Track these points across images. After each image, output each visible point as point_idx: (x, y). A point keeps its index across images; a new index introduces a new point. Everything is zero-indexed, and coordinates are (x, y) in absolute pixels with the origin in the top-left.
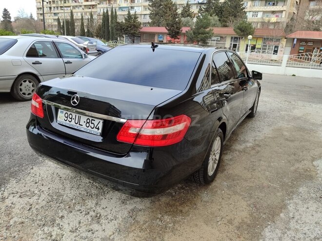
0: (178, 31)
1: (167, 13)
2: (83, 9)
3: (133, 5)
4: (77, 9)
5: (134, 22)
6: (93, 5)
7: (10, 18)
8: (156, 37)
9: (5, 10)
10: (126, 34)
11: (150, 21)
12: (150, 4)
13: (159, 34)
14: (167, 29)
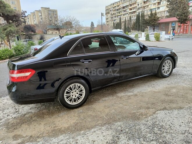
0: (186, 18)
1: (180, 7)
2: (129, 15)
3: (159, 6)
4: (125, 15)
5: (155, 17)
6: (134, 11)
7: (94, 26)
8: (170, 25)
9: (92, 22)
10: (149, 25)
11: (168, 14)
12: (168, 3)
13: (172, 22)
14: (177, 18)
